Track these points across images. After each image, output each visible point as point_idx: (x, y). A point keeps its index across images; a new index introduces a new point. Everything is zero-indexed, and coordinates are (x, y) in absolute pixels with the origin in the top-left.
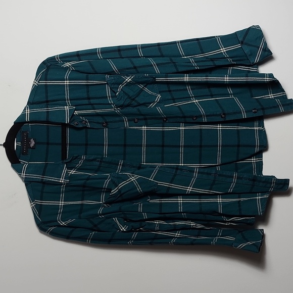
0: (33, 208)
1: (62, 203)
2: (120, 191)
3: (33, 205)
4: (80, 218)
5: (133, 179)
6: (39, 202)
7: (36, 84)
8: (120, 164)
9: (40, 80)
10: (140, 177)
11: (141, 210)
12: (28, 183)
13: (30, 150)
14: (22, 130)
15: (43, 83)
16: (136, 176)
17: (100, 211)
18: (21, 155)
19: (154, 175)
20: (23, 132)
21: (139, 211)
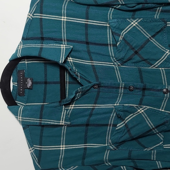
0: (32, 154)
1: (63, 147)
2: (126, 125)
3: (32, 151)
4: (83, 164)
5: (141, 111)
6: (38, 147)
7: (30, 17)
8: (122, 87)
9: (34, 13)
10: (148, 107)
11: (155, 158)
12: (26, 127)
13: (27, 91)
14: (18, 69)
15: (38, 16)
16: (145, 107)
17: (106, 155)
18: (18, 96)
19: (164, 104)
20: (19, 71)
21: (152, 159)
